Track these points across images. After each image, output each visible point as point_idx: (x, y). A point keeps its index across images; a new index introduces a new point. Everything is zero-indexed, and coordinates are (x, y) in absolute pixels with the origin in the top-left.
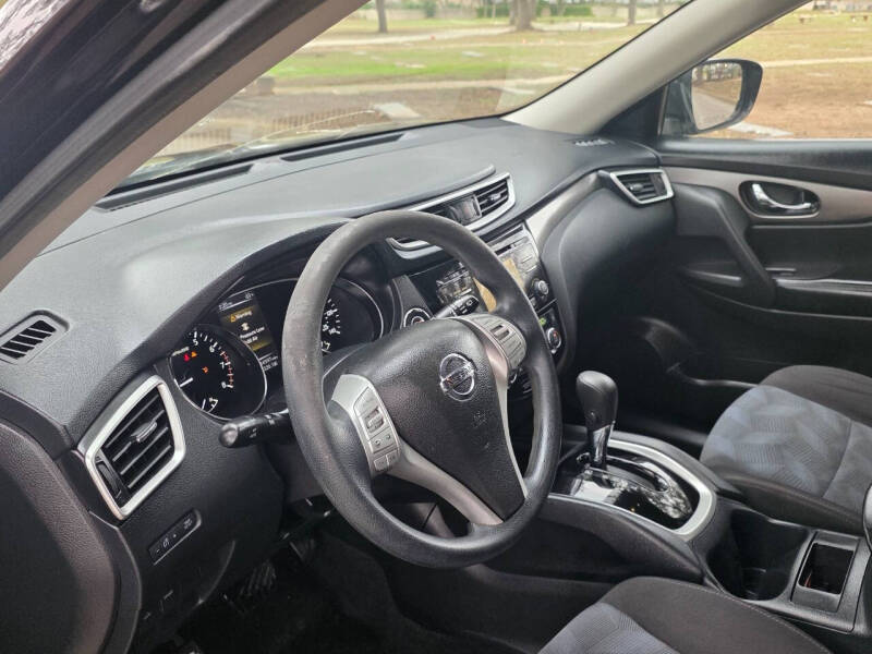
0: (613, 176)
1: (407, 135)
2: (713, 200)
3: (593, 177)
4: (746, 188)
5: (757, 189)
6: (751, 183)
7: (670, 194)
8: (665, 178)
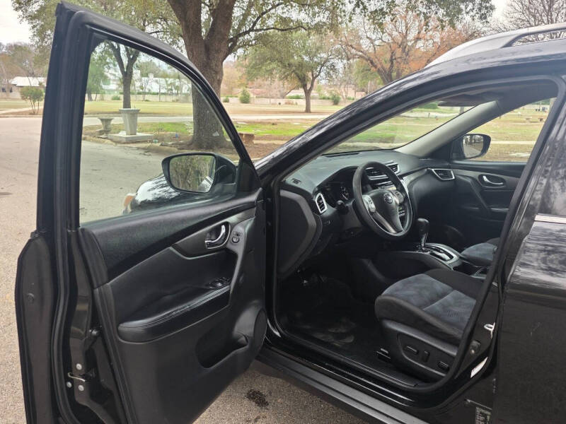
0: (433, 170)
1: (361, 153)
2: (469, 181)
3: (426, 170)
4: (481, 177)
5: (485, 178)
6: (483, 175)
7: (454, 178)
8: (452, 172)
